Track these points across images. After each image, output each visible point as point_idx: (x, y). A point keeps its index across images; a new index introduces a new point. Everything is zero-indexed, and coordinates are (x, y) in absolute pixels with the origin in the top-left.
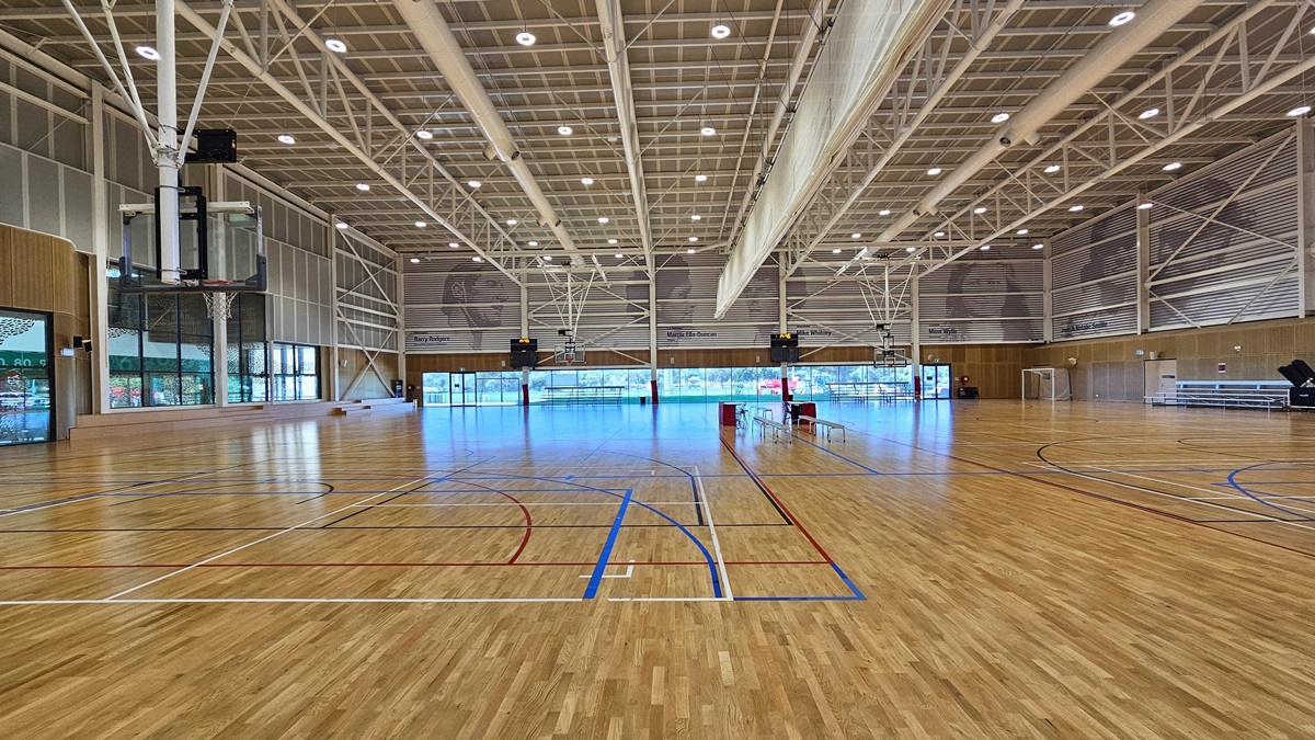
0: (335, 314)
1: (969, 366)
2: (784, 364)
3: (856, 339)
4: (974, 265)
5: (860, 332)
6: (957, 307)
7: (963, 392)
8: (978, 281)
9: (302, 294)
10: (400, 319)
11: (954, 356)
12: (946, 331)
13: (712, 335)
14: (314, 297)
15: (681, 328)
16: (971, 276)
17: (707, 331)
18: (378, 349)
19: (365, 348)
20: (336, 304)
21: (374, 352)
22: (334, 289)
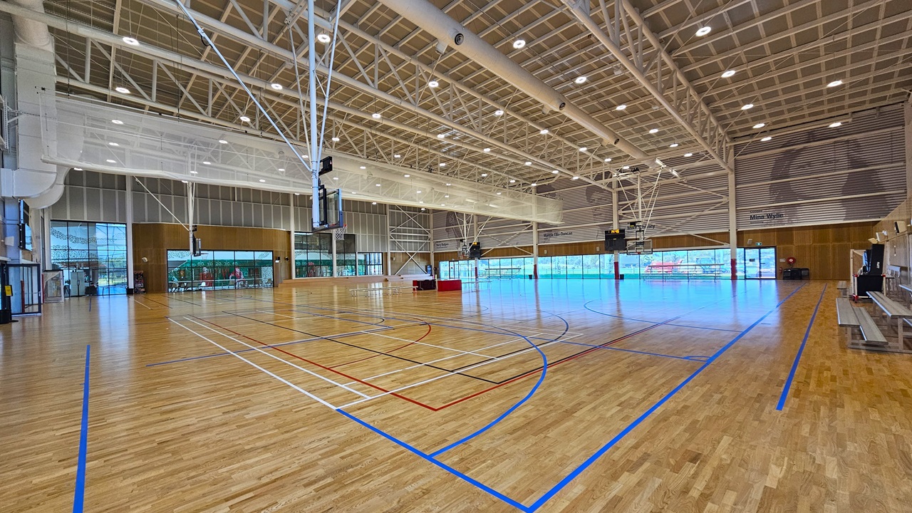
0: (389, 238)
1: (798, 247)
2: (616, 252)
3: (675, 230)
4: (805, 148)
5: (678, 224)
6: (784, 192)
7: (790, 274)
8: (809, 164)
9: (370, 232)
10: (430, 236)
11: (780, 239)
12: (769, 216)
13: (570, 234)
14: (377, 232)
15: (551, 231)
16: (800, 160)
17: (566, 232)
18: (416, 252)
19: (407, 252)
20: (389, 234)
21: (414, 253)
22: (389, 227)
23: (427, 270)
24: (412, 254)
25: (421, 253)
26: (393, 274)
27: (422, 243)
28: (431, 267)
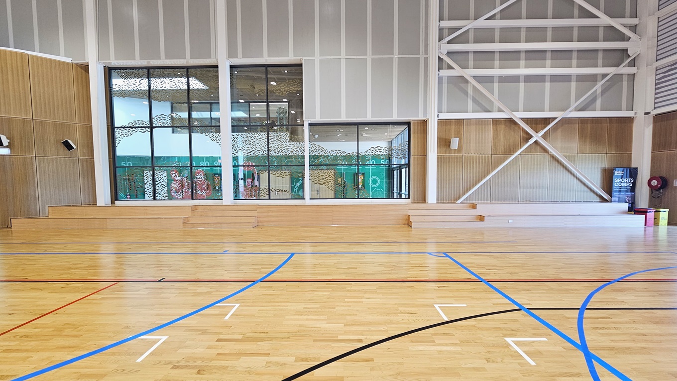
18: (559, 115)
19: (518, 116)
20: (437, 49)
21: (547, 121)
22: (434, 25)
23: (608, 186)
24: (538, 123)
25: (583, 121)
26: (447, 197)
27: (593, 78)
28: (633, 173)
